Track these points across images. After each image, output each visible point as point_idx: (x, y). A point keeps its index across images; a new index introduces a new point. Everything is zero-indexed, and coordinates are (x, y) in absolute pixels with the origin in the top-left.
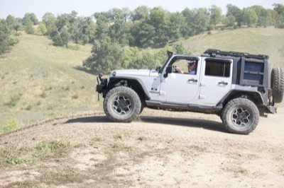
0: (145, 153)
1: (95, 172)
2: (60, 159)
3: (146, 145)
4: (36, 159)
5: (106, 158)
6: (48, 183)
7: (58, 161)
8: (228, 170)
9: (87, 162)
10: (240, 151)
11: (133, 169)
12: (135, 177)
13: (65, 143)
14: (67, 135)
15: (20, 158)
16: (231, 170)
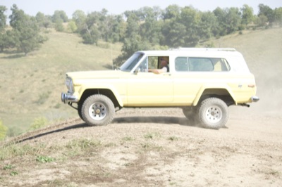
0: (176, 154)
1: (125, 172)
2: (90, 158)
3: (177, 145)
4: (67, 157)
5: (137, 158)
6: (79, 182)
7: (88, 160)
8: (259, 172)
9: (118, 162)
10: (272, 153)
11: (164, 169)
12: (165, 177)
13: (96, 142)
14: (97, 134)
15: (50, 157)
16: (262, 172)
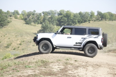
0: (78, 66)
1: (60, 72)
2: (46, 67)
3: (78, 63)
4: (37, 66)
5: (64, 67)
6: (43, 75)
8: (111, 74)
9: (57, 68)
10: (114, 67)
11: (75, 72)
12: (76, 75)
13: (47, 61)
14: (47, 58)
15: (30, 66)
16: (112, 74)
